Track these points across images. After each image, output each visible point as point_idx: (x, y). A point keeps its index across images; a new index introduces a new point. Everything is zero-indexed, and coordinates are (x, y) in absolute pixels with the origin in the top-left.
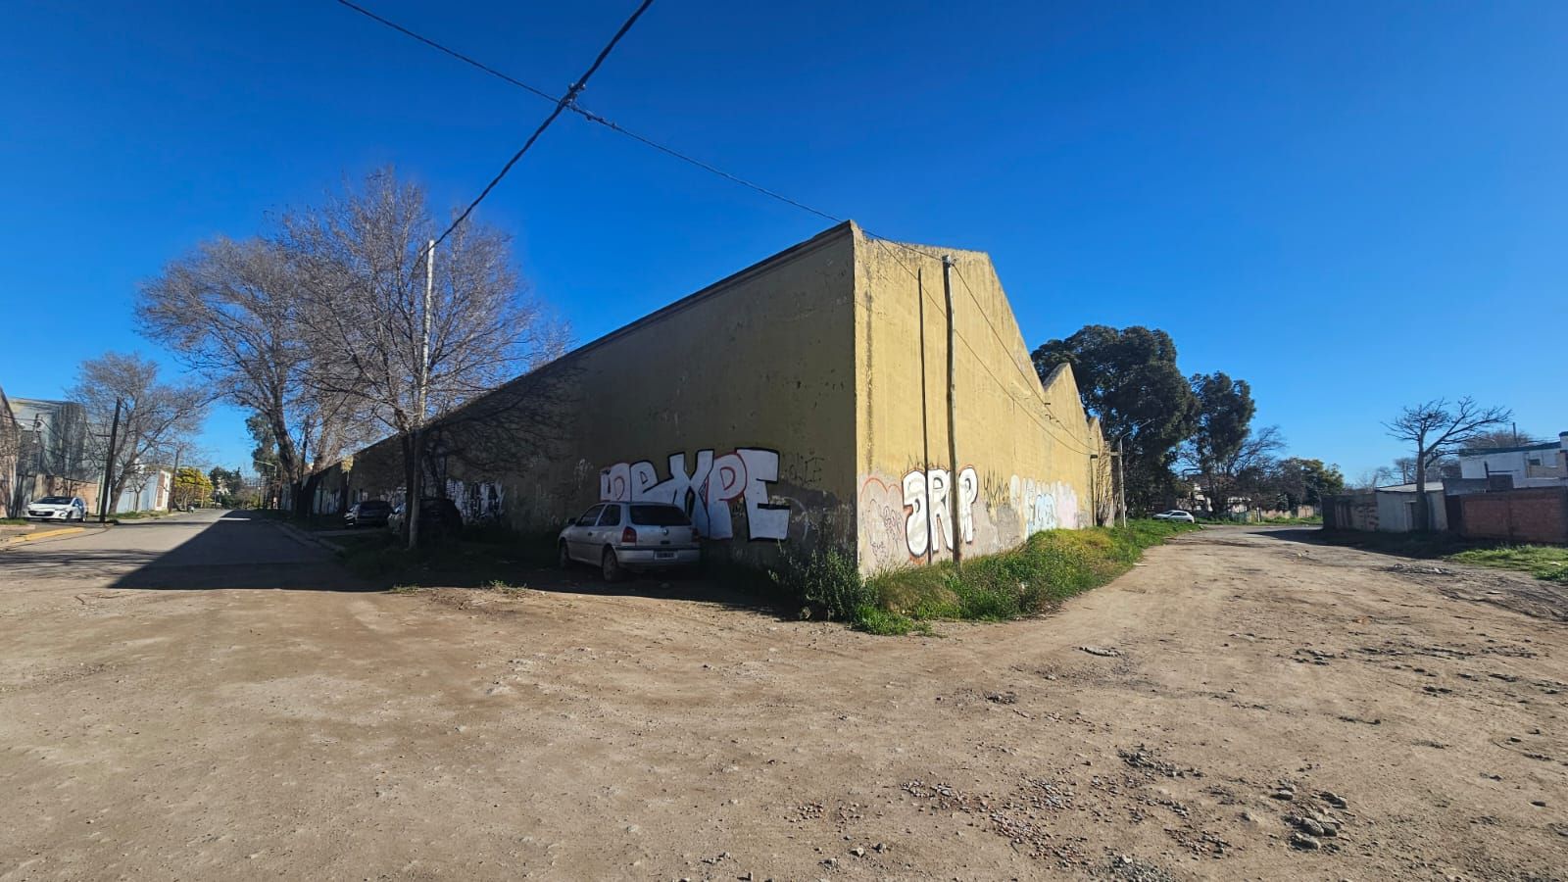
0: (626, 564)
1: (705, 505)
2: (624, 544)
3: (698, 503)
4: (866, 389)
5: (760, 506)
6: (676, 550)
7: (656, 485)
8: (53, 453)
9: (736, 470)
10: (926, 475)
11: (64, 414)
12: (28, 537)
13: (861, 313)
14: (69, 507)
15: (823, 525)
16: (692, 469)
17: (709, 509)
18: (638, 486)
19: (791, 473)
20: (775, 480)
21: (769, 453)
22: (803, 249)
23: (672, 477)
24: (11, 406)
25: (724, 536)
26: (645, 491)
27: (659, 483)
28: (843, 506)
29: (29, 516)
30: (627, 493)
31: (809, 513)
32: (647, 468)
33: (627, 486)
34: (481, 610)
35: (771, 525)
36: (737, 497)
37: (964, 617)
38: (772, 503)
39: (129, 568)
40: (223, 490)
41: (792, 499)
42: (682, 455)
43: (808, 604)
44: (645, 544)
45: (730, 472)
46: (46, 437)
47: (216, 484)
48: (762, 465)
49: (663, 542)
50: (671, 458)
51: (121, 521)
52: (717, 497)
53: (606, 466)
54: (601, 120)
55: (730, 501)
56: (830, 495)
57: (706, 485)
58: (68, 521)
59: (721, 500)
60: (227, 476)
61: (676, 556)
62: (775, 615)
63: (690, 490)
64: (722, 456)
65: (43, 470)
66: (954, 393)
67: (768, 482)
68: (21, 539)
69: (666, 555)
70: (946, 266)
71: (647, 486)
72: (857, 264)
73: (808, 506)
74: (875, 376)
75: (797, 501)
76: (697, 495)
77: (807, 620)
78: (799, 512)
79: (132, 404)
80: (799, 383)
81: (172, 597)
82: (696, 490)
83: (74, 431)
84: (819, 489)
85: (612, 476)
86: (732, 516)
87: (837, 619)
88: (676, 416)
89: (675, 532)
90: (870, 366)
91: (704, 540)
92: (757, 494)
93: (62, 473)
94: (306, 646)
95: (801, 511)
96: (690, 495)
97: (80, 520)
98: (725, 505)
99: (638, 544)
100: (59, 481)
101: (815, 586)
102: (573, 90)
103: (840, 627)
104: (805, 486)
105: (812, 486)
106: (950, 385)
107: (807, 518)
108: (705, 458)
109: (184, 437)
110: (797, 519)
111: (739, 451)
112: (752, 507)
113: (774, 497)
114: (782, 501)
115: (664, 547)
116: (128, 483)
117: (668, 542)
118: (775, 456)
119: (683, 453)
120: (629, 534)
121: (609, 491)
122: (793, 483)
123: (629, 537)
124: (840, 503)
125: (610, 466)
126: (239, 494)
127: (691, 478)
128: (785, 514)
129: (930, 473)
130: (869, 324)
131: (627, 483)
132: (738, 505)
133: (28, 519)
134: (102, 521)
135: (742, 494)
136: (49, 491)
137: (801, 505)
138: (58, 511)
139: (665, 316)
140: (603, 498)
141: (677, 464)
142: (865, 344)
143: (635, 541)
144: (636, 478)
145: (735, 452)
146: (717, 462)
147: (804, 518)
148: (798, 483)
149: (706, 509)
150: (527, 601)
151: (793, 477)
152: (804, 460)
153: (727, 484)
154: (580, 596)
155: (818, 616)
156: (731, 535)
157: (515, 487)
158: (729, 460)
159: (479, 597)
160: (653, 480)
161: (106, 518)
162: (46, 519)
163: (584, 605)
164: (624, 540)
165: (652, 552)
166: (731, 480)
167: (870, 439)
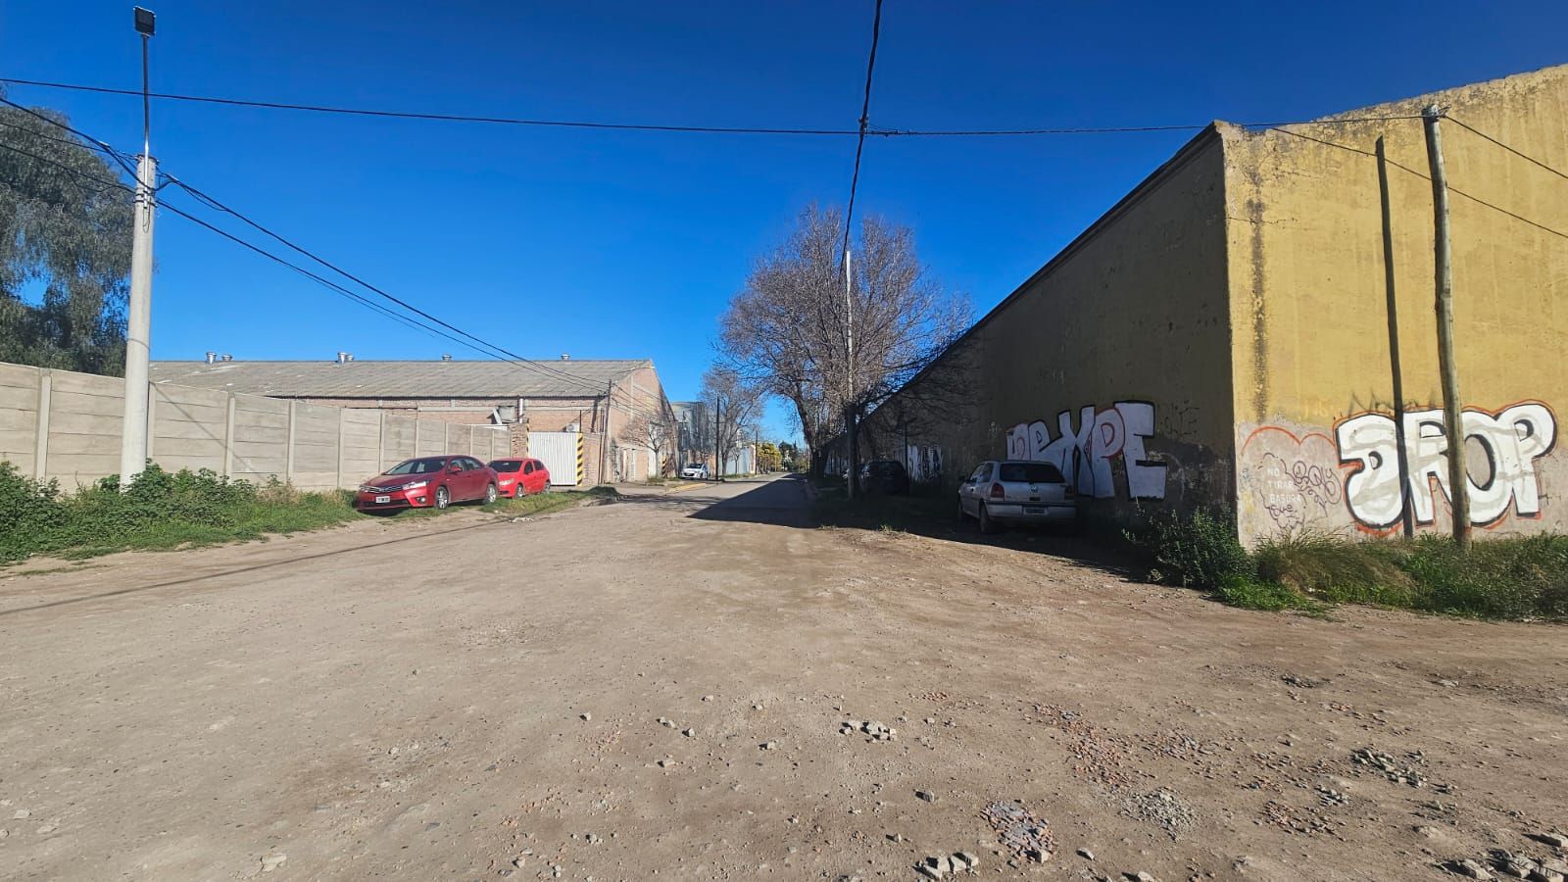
0: (995, 517)
1: (1090, 462)
2: (992, 499)
3: (1084, 460)
4: (1251, 321)
5: (1139, 463)
6: (1047, 506)
7: (1048, 445)
8: (694, 436)
9: (1116, 428)
10: (1398, 421)
11: (697, 409)
12: (678, 488)
13: (1238, 232)
14: (701, 471)
15: (1198, 482)
16: (1077, 428)
17: (1093, 466)
18: (1035, 446)
19: (1167, 427)
20: (1151, 434)
21: (1144, 405)
22: (1165, 172)
23: (1061, 436)
24: (672, 407)
25: (1106, 495)
26: (1041, 450)
27: (1052, 442)
28: (1220, 461)
29: (684, 476)
30: (1027, 454)
31: (1185, 470)
32: (1040, 426)
33: (1027, 447)
34: (865, 546)
35: (1149, 483)
36: (1117, 455)
37: (1418, 606)
38: (1149, 459)
39: (703, 507)
40: (788, 458)
41: (1168, 454)
42: (1068, 413)
43: (1160, 568)
44: (1013, 500)
45: (1110, 428)
46: (690, 425)
47: (783, 454)
48: (1137, 418)
49: (1031, 499)
50: (1060, 416)
51: (726, 480)
52: (1100, 453)
53: (1008, 427)
54: (896, 133)
55: (1111, 458)
56: (1205, 448)
57: (1089, 443)
58: (700, 480)
59: (1103, 457)
60: (789, 447)
61: (1046, 512)
62: (1123, 574)
63: (1077, 448)
64: (1102, 411)
65: (691, 448)
66: (1451, 304)
67: (1144, 437)
68: (674, 490)
69: (1035, 511)
70: (1429, 121)
71: (1042, 444)
72: (1229, 172)
73: (1184, 462)
74: (1268, 302)
75: (1173, 457)
76: (1083, 454)
77: (1158, 583)
78: (1175, 469)
79: (727, 399)
80: (1171, 324)
81: (707, 524)
82: (1081, 448)
83: (703, 421)
84: (1194, 443)
85: (1015, 436)
86: (1113, 475)
87: (1195, 586)
88: (1062, 373)
89: (1044, 489)
90: (1258, 289)
91: (1080, 496)
92: (1135, 451)
93: (699, 448)
94: (746, 556)
95: (1177, 467)
96: (1077, 453)
97: (707, 479)
98: (1107, 463)
99: (1006, 499)
100: (698, 453)
101: (1173, 549)
102: (863, 121)
103: (1195, 594)
104: (1181, 440)
105: (1187, 440)
106: (1441, 290)
107: (1183, 474)
108: (1088, 414)
109: (755, 421)
110: (1174, 476)
111: (1117, 405)
112: (1130, 464)
113: (1152, 453)
114: (1158, 457)
115: (1034, 503)
116: (730, 453)
117: (1038, 499)
118: (1150, 407)
119: (1069, 411)
120: (998, 490)
121: (1014, 451)
122: (1169, 436)
123: (998, 493)
124: (1217, 457)
125: (1014, 426)
126: (797, 460)
127: (1076, 436)
128: (1162, 471)
129: (1406, 416)
130: (1257, 242)
131: (1026, 440)
132: (1118, 462)
133: (684, 478)
134: (717, 480)
135: (1121, 451)
136: (694, 460)
137: (1177, 462)
138: (697, 472)
139: (1047, 273)
140: (1009, 458)
141: (1065, 421)
142: (1249, 267)
143: (1002, 496)
144: (1033, 435)
145: (1113, 407)
146: (1098, 417)
147: (1180, 475)
148: (1174, 436)
149: (1091, 467)
150: (901, 542)
151: (1169, 430)
152: (1179, 411)
153: (1108, 440)
154: (946, 542)
155: (1172, 580)
156: (1112, 493)
157: (950, 450)
158: (1107, 415)
159: (869, 536)
160: (1046, 440)
161: (719, 479)
162: (691, 478)
163: (940, 548)
164: (993, 496)
165: (1021, 507)
166: (1111, 436)
167: (1262, 381)
